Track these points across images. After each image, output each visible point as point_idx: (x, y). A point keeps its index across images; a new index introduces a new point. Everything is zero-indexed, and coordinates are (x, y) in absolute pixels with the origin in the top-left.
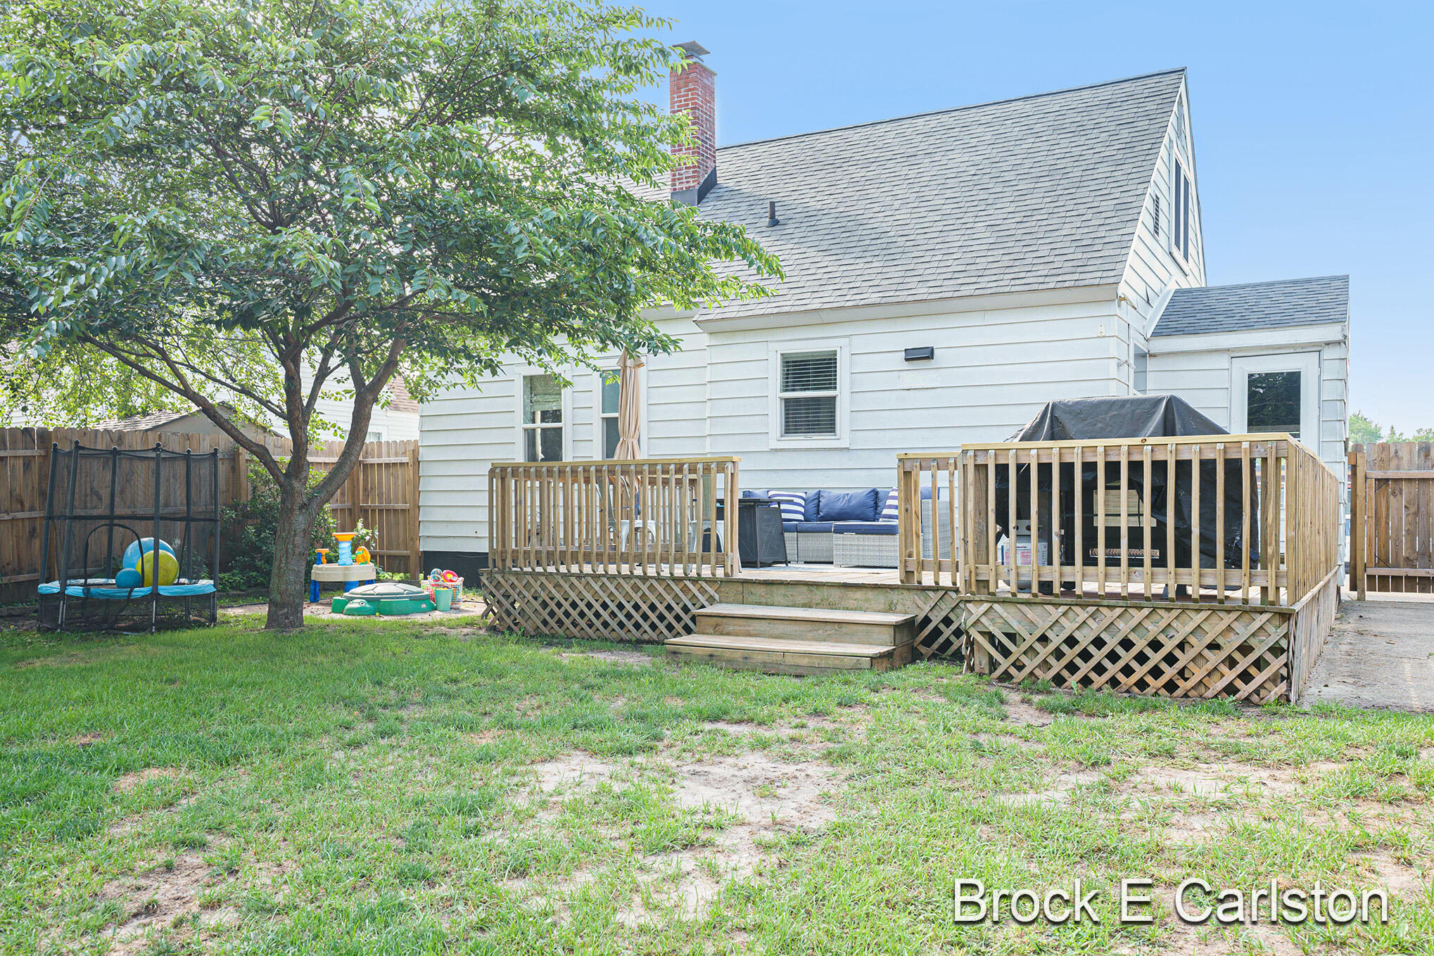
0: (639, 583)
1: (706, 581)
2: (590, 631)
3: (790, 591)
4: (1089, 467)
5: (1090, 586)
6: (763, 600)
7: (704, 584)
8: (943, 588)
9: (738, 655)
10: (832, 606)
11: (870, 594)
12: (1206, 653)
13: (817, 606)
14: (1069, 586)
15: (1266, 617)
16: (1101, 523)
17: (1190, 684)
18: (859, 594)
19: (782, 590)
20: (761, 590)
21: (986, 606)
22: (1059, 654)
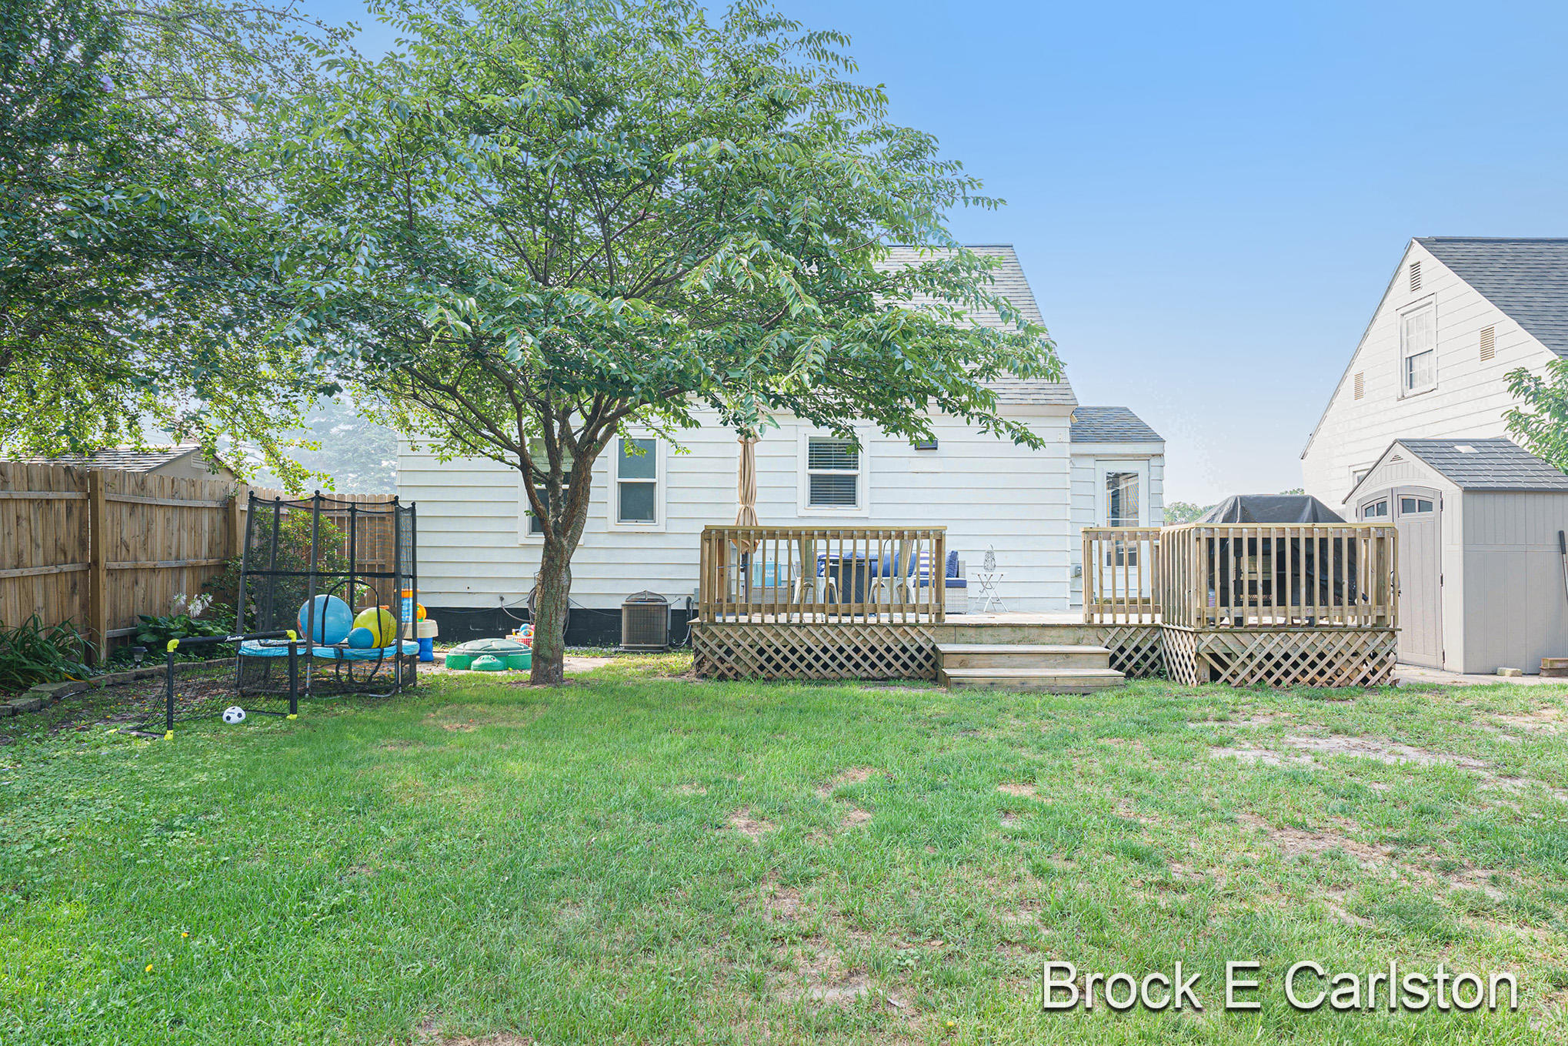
0: (860, 629)
1: (923, 625)
2: (810, 673)
3: (996, 632)
4: (1238, 542)
5: (1252, 620)
6: (973, 640)
7: (921, 629)
8: (1119, 626)
9: (1016, 682)
10: (1032, 642)
11: (1063, 632)
12: (1352, 658)
13: (1019, 642)
14: (1239, 621)
15: (1385, 634)
16: (1246, 578)
17: (1341, 678)
18: (1054, 632)
19: (990, 631)
20: (971, 632)
21: (1213, 635)
22: (1260, 666)
